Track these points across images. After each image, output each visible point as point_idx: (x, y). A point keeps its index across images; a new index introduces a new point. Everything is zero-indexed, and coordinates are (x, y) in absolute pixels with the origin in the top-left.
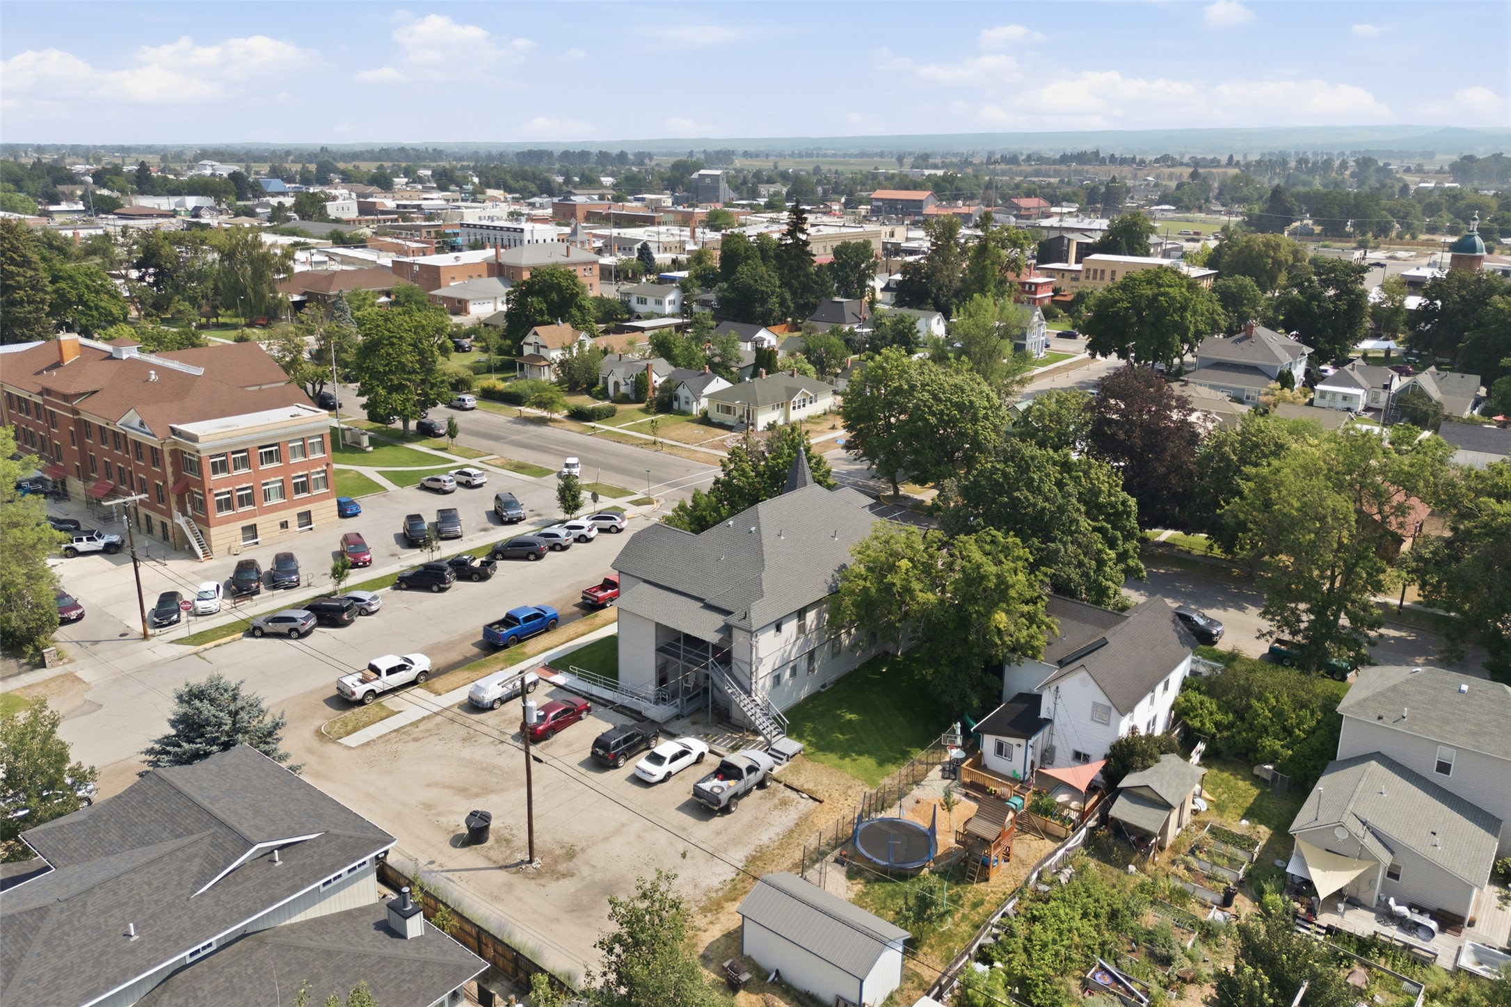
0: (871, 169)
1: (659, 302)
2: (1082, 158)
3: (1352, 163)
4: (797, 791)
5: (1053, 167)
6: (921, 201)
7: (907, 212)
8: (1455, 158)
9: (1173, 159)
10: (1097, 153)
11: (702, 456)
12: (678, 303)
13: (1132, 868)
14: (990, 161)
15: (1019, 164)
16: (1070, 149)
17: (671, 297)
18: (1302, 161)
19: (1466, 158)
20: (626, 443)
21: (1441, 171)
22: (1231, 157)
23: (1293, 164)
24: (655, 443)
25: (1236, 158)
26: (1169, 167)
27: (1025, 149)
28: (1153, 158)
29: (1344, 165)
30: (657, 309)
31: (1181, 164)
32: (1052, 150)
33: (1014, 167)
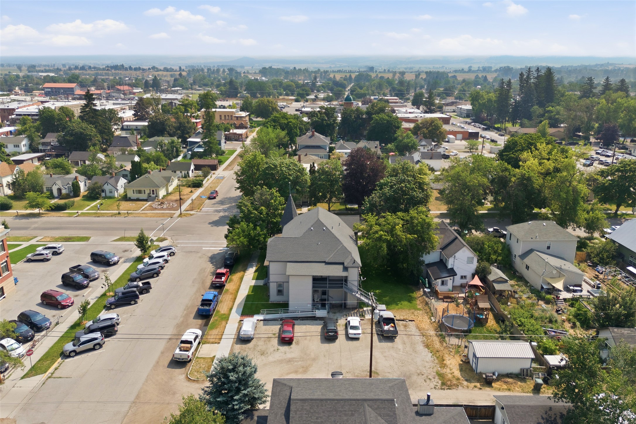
0: (7, 72)
1: (17, 146)
2: (116, 67)
3: (226, 70)
4: (403, 320)
5: (104, 72)
6: (73, 88)
7: (68, 93)
8: (261, 68)
9: (157, 68)
10: (123, 66)
11: (150, 214)
12: (28, 145)
13: (509, 303)
14: (70, 69)
15: (86, 70)
16: (110, 63)
17: (24, 143)
18: (209, 69)
19: (263, 68)
20: (104, 216)
21: (255, 73)
22: (180, 68)
23: (206, 70)
24: (119, 213)
25: (182, 68)
26: (156, 71)
27: (88, 63)
28: (148, 68)
29: (224, 71)
30: (17, 149)
31: (161, 70)
32: (102, 64)
33: (84, 72)
